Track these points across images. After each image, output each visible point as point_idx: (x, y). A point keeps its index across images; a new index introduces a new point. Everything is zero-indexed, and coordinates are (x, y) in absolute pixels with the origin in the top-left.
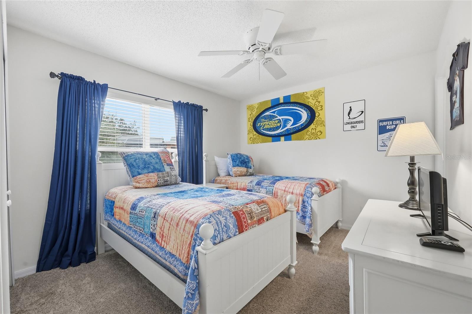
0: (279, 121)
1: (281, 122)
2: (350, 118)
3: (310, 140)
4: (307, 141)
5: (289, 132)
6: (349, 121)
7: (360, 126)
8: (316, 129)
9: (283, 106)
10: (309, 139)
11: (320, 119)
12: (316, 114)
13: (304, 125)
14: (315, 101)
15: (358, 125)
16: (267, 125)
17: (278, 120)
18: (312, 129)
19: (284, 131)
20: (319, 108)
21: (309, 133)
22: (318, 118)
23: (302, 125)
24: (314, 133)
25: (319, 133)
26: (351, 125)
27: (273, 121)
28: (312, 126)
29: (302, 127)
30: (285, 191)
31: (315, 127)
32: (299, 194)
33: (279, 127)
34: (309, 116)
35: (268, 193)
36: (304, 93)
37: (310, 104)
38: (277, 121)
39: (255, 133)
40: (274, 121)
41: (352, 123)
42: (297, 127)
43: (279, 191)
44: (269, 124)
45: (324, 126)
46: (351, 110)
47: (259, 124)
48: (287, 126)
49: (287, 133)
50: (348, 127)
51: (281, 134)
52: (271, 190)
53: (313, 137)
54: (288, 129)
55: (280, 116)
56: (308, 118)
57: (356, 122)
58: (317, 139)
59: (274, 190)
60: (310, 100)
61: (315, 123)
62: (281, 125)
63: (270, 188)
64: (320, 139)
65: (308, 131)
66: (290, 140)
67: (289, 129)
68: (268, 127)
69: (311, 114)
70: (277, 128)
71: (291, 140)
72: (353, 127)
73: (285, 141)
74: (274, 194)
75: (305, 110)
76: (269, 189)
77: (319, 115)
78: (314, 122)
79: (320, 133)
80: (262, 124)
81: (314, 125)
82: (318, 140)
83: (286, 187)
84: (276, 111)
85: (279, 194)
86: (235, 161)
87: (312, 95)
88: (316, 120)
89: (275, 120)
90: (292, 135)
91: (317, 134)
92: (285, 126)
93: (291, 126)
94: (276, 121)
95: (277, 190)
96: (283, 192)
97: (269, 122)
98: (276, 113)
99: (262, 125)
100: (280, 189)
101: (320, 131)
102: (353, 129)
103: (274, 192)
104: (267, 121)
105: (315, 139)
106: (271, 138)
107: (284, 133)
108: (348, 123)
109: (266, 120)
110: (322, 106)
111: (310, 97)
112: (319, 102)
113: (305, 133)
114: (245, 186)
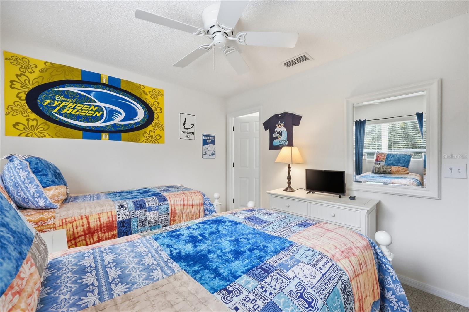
0: (100, 109)
1: (102, 111)
2: (185, 128)
3: (148, 144)
4: (144, 144)
5: (118, 129)
6: (184, 131)
7: (192, 137)
8: (154, 132)
9: (107, 89)
10: (147, 142)
11: (159, 122)
12: (155, 115)
13: (141, 124)
14: (154, 100)
15: (190, 135)
16: (71, 110)
17: (97, 107)
18: (150, 131)
19: (108, 126)
20: (158, 110)
21: (146, 135)
22: (156, 120)
23: (137, 123)
24: (152, 136)
25: (158, 137)
26: (186, 134)
27: (85, 106)
28: (150, 128)
29: (138, 126)
30: (184, 205)
31: (154, 129)
32: (200, 204)
33: (99, 118)
34: (146, 115)
35: (160, 215)
36: (140, 85)
37: (148, 102)
38: (95, 107)
39: (33, 116)
40: (89, 106)
41: (186, 133)
42: (130, 124)
43: (177, 208)
44: (76, 107)
45: (163, 130)
46: (185, 121)
47: (48, 101)
48: (114, 120)
49: (113, 130)
50: (183, 136)
51: (102, 129)
52: (166, 209)
53: (151, 141)
54: (115, 124)
55: (101, 102)
56: (146, 117)
57: (189, 133)
58: (155, 143)
59: (170, 208)
60: (148, 97)
61: (153, 125)
62: (102, 116)
63: (163, 206)
64: (158, 143)
65: (145, 132)
66: (119, 139)
67: (117, 124)
68: (73, 113)
69: (148, 113)
70: (95, 119)
71: (121, 141)
72: (187, 136)
73: (109, 140)
74: (171, 213)
75: (141, 106)
76: (162, 209)
77: (158, 118)
78: (153, 123)
79: (160, 137)
80: (56, 103)
81: (152, 126)
82: (157, 144)
83: (184, 201)
84: (93, 93)
85: (177, 211)
86: (44, 175)
87: (151, 93)
88: (154, 121)
89: (91, 106)
90: (122, 134)
91: (156, 138)
92: (109, 119)
93: (121, 121)
94: (93, 107)
95: (174, 207)
96: (182, 207)
97: (75, 104)
98: (92, 94)
99: (57, 106)
100: (177, 205)
101: (159, 135)
102: (187, 138)
103: (170, 211)
104: (72, 102)
105: (154, 142)
106: (81, 133)
107: (108, 129)
108: (184, 132)
109: (66, 100)
110: (161, 109)
111: (148, 94)
112: (159, 103)
113: (142, 135)
114: (110, 217)
